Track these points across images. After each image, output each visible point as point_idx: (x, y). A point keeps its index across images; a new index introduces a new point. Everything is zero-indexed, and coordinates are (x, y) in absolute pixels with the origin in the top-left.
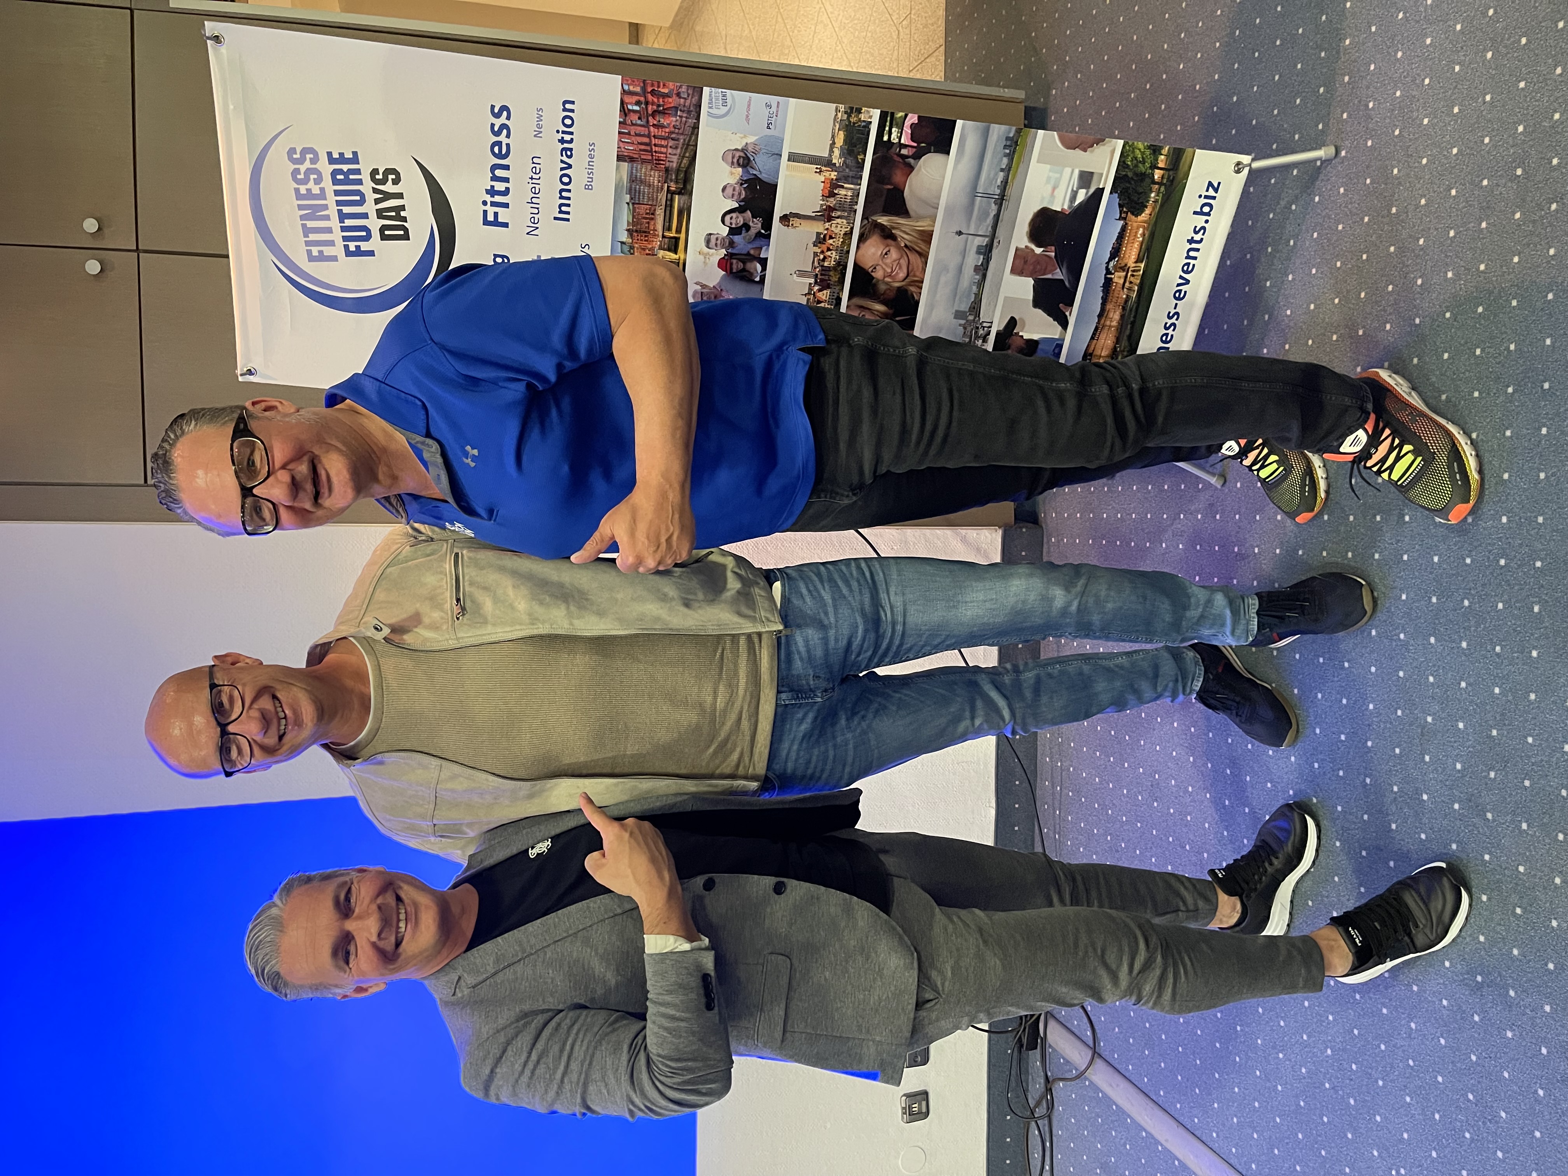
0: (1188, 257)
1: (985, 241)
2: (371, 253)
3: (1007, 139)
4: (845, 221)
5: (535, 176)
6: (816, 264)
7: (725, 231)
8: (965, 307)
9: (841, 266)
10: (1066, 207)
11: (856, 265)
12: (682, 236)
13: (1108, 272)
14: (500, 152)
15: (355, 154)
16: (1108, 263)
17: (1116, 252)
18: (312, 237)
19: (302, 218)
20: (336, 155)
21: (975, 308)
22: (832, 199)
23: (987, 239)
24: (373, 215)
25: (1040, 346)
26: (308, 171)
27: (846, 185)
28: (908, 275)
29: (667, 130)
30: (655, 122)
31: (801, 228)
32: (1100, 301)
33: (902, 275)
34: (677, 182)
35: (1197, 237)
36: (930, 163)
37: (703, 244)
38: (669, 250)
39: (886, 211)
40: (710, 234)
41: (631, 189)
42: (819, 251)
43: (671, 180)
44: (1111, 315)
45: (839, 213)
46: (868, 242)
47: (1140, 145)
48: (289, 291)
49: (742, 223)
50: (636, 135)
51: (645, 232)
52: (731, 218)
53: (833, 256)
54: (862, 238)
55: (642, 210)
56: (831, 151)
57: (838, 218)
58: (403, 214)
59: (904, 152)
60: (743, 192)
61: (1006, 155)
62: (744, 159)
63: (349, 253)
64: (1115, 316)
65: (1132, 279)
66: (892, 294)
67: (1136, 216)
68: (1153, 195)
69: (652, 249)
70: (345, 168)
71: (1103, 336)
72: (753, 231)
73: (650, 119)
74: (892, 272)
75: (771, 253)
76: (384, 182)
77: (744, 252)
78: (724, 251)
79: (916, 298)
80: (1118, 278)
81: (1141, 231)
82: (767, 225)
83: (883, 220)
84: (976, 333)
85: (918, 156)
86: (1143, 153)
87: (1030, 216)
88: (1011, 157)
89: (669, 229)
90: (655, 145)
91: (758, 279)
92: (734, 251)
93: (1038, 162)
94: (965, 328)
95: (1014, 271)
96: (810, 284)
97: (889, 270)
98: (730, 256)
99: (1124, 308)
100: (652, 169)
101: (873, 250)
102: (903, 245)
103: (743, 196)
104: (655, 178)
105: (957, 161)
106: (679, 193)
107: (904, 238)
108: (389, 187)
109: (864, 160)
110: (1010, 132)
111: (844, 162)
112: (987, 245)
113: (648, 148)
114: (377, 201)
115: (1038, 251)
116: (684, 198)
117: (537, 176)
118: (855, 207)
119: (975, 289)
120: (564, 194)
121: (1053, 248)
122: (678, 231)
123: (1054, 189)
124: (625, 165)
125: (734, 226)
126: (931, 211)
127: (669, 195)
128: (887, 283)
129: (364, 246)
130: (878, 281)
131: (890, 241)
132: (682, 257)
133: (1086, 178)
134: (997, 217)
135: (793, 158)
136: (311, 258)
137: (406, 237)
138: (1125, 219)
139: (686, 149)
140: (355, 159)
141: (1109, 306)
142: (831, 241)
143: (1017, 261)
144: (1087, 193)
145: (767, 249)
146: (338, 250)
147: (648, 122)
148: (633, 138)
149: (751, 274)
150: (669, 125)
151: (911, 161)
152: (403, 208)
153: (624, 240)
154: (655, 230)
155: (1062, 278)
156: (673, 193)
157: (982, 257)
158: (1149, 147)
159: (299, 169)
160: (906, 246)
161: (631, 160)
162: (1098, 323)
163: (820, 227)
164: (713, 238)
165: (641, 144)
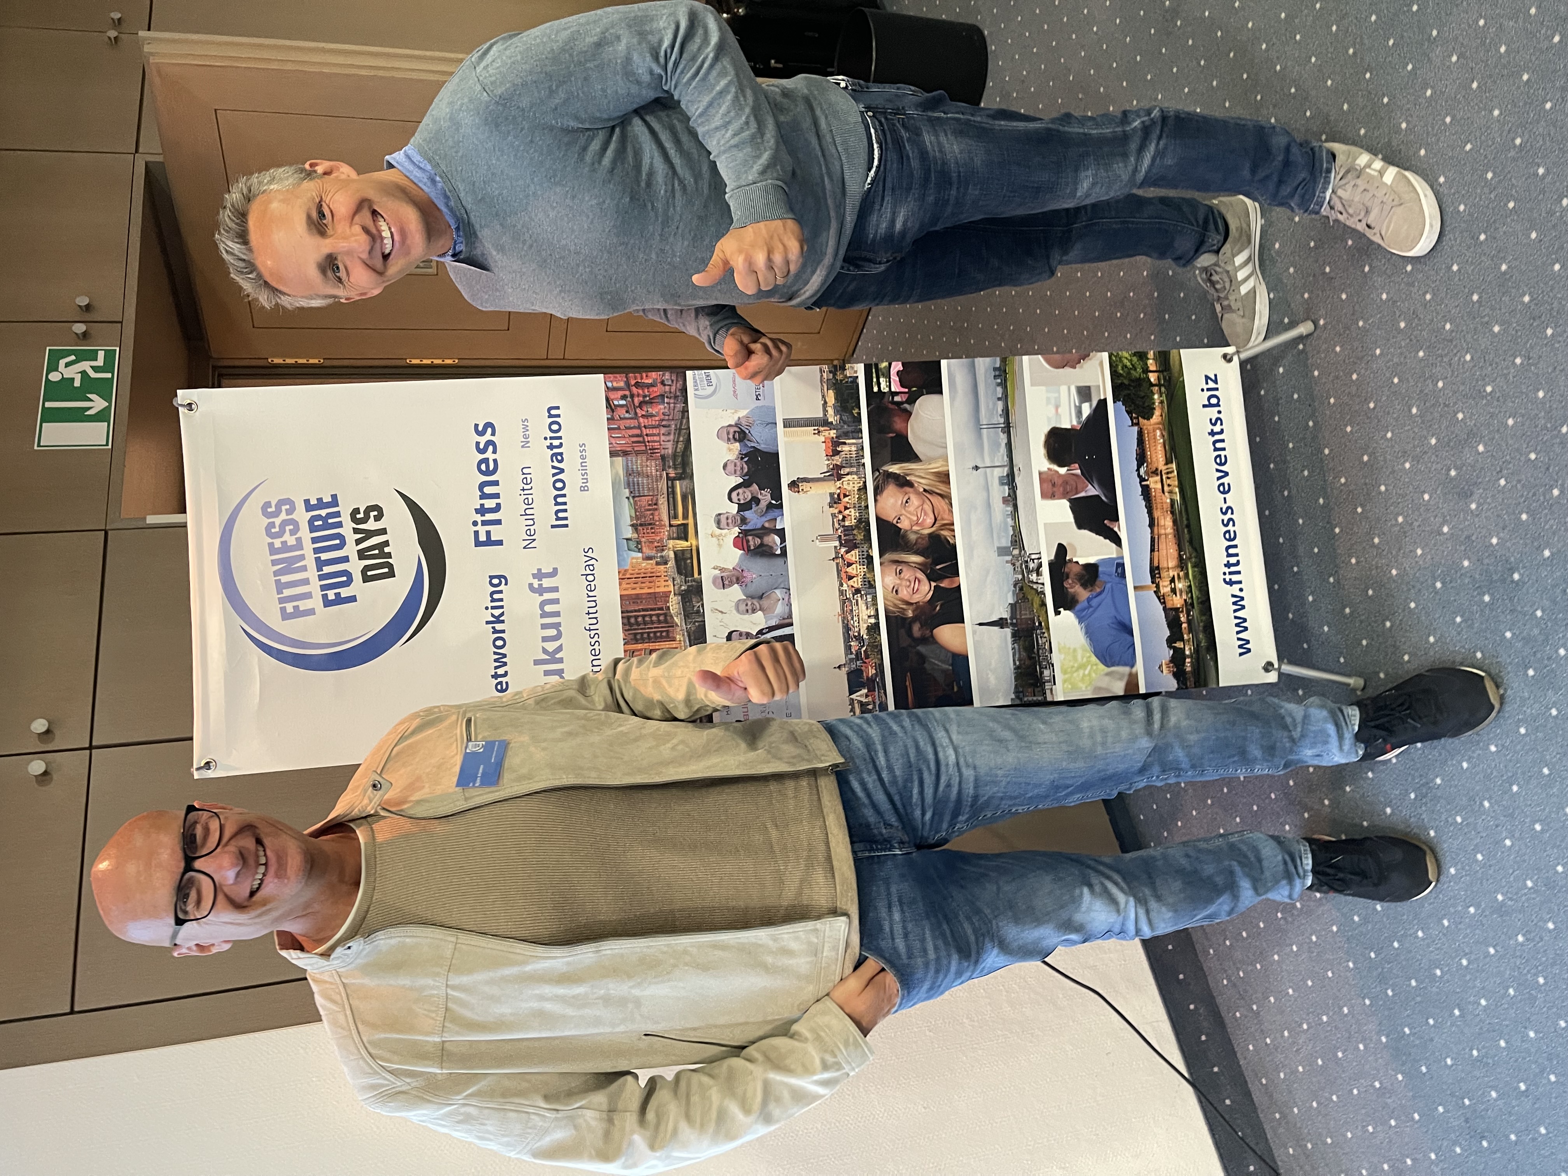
0: (1216, 449)
1: (1005, 471)
2: (353, 599)
3: (995, 369)
4: (855, 477)
5: (526, 487)
6: (837, 525)
7: (734, 509)
8: (1006, 542)
9: (863, 523)
10: (1075, 423)
11: (878, 519)
12: (691, 521)
13: (1142, 480)
14: (487, 469)
15: (334, 497)
16: (1138, 470)
17: (1141, 458)
18: (287, 592)
19: (276, 574)
20: (313, 502)
21: (1017, 540)
22: (837, 457)
23: (1006, 469)
24: (354, 557)
25: (1100, 569)
26: (284, 523)
27: (847, 441)
28: (936, 520)
29: (657, 418)
30: (644, 413)
31: (812, 492)
32: (1146, 510)
33: (930, 520)
34: (675, 469)
35: (1217, 428)
36: (925, 405)
37: (714, 526)
38: (678, 538)
39: (895, 460)
40: (720, 514)
41: (629, 484)
42: (836, 511)
43: (669, 467)
44: (1162, 522)
45: (847, 470)
46: (885, 493)
47: (1125, 354)
48: (259, 660)
49: (750, 497)
50: (627, 428)
51: (650, 524)
52: (738, 495)
53: (853, 514)
54: (877, 491)
55: (644, 501)
56: (825, 411)
57: (847, 474)
58: (386, 550)
59: (897, 399)
60: (746, 466)
61: (999, 385)
62: (740, 434)
63: (327, 603)
64: (1166, 523)
65: (1169, 481)
66: (925, 543)
67: (1148, 419)
68: (1156, 397)
69: (661, 540)
70: (323, 513)
71: (1162, 546)
72: (763, 504)
73: (638, 410)
74: (918, 519)
75: (786, 522)
76: (365, 520)
77: (759, 526)
78: (736, 530)
79: (951, 541)
80: (1154, 483)
81: (1158, 433)
82: (777, 495)
83: (894, 469)
84: (1027, 567)
85: (912, 400)
86: (1131, 361)
87: (1042, 439)
88: (1004, 385)
89: (676, 517)
90: (647, 435)
91: (778, 552)
92: (747, 528)
93: (1032, 385)
94: (1014, 565)
95: (1044, 496)
96: (835, 547)
97: (915, 518)
98: (745, 533)
99: (1172, 513)
100: (647, 460)
101: (892, 501)
102: (922, 490)
103: (746, 470)
104: (652, 467)
105: (952, 399)
106: (680, 479)
107: (921, 482)
108: (371, 525)
109: (859, 414)
110: (995, 362)
111: (841, 419)
112: (1008, 475)
113: (641, 439)
114: (358, 542)
115: (1063, 471)
116: (685, 482)
117: (528, 487)
118: (863, 461)
119: (1010, 522)
120: (559, 500)
121: (1077, 465)
122: (685, 517)
123: (1057, 407)
124: (619, 460)
125: (742, 502)
126: (941, 451)
127: (670, 483)
128: (916, 532)
129: (345, 592)
130: (907, 531)
131: (908, 489)
132: (694, 543)
133: (1085, 393)
134: (1009, 445)
135: (788, 424)
136: (285, 616)
137: (391, 574)
138: (1138, 424)
139: (679, 434)
140: (334, 502)
141: (1157, 514)
142: (846, 499)
143: (1045, 485)
144: (1091, 406)
145: (782, 519)
146: (316, 602)
147: (636, 413)
148: (623, 432)
149: (771, 547)
150: (658, 413)
151: (907, 406)
152: (386, 543)
153: (629, 536)
154: (660, 520)
155: (1097, 493)
156: (674, 479)
157: (1007, 487)
158: (1135, 354)
159: (274, 523)
160: (925, 490)
161: (625, 453)
162: (1152, 532)
163: (832, 487)
164: (723, 518)
165: (633, 436)
